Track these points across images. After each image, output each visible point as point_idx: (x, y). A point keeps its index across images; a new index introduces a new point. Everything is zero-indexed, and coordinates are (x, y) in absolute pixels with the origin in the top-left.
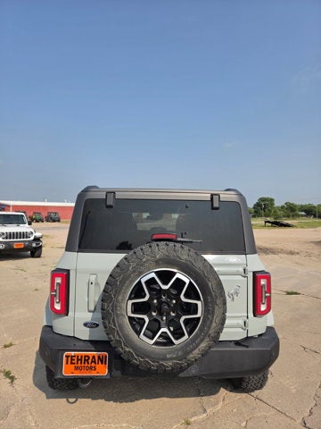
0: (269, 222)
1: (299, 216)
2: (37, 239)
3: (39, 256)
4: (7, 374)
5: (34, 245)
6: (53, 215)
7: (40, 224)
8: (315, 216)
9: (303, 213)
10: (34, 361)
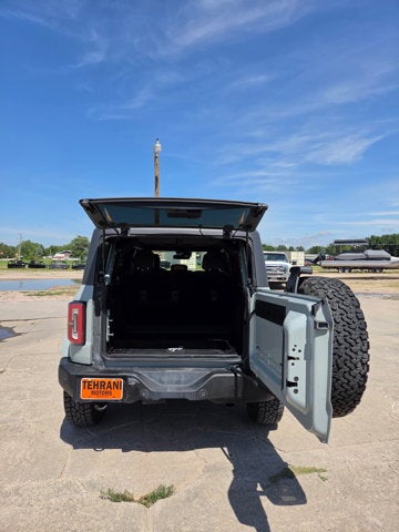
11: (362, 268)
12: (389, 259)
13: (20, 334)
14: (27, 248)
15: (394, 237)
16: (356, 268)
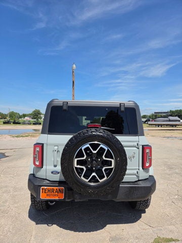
11: (167, 125)
12: (179, 121)
13: (8, 156)
14: (12, 115)
15: (180, 111)
16: (164, 125)
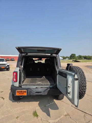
0: (73, 61)
1: (82, 59)
2: (8, 66)
3: (9, 70)
4: (2, 98)
5: (7, 67)
6: (12, 59)
7: (9, 62)
8: (87, 59)
9: (84, 58)
10: (9, 95)
